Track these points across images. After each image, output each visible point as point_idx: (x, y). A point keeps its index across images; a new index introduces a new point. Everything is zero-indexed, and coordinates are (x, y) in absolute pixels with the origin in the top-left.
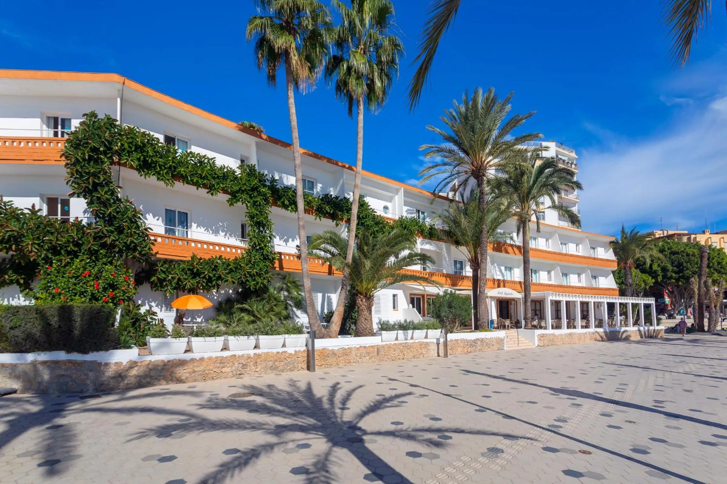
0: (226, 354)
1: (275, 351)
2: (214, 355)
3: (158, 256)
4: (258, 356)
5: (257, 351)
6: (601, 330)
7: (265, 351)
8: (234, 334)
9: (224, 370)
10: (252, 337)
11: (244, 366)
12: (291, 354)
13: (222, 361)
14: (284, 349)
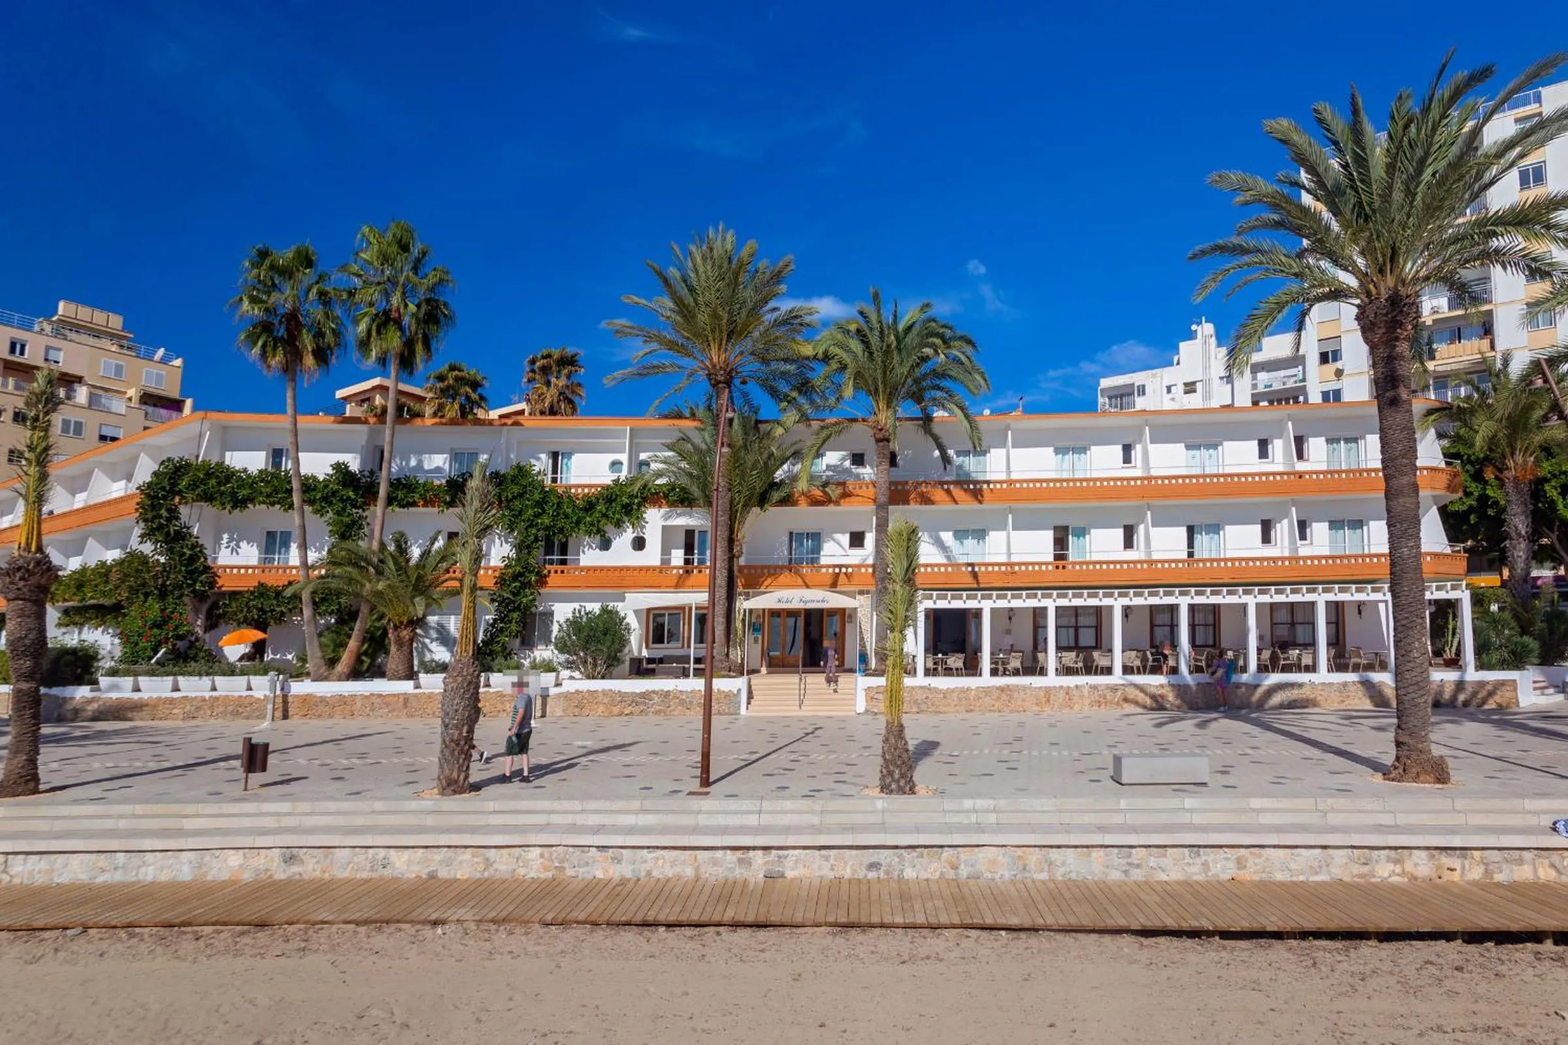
0: (176, 695)
1: (236, 694)
2: (164, 695)
3: (224, 589)
4: (217, 699)
5: (214, 694)
6: (1156, 681)
7: (224, 694)
8: (183, 674)
9: (175, 711)
10: (205, 678)
11: (198, 709)
12: (258, 699)
13: (171, 701)
14: (250, 693)
